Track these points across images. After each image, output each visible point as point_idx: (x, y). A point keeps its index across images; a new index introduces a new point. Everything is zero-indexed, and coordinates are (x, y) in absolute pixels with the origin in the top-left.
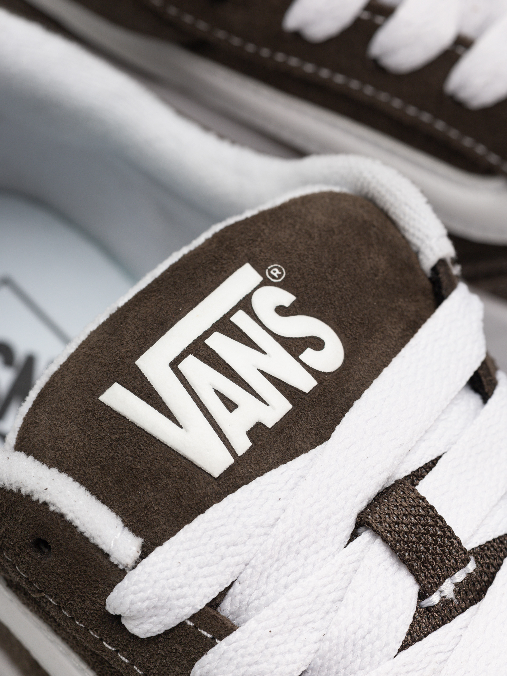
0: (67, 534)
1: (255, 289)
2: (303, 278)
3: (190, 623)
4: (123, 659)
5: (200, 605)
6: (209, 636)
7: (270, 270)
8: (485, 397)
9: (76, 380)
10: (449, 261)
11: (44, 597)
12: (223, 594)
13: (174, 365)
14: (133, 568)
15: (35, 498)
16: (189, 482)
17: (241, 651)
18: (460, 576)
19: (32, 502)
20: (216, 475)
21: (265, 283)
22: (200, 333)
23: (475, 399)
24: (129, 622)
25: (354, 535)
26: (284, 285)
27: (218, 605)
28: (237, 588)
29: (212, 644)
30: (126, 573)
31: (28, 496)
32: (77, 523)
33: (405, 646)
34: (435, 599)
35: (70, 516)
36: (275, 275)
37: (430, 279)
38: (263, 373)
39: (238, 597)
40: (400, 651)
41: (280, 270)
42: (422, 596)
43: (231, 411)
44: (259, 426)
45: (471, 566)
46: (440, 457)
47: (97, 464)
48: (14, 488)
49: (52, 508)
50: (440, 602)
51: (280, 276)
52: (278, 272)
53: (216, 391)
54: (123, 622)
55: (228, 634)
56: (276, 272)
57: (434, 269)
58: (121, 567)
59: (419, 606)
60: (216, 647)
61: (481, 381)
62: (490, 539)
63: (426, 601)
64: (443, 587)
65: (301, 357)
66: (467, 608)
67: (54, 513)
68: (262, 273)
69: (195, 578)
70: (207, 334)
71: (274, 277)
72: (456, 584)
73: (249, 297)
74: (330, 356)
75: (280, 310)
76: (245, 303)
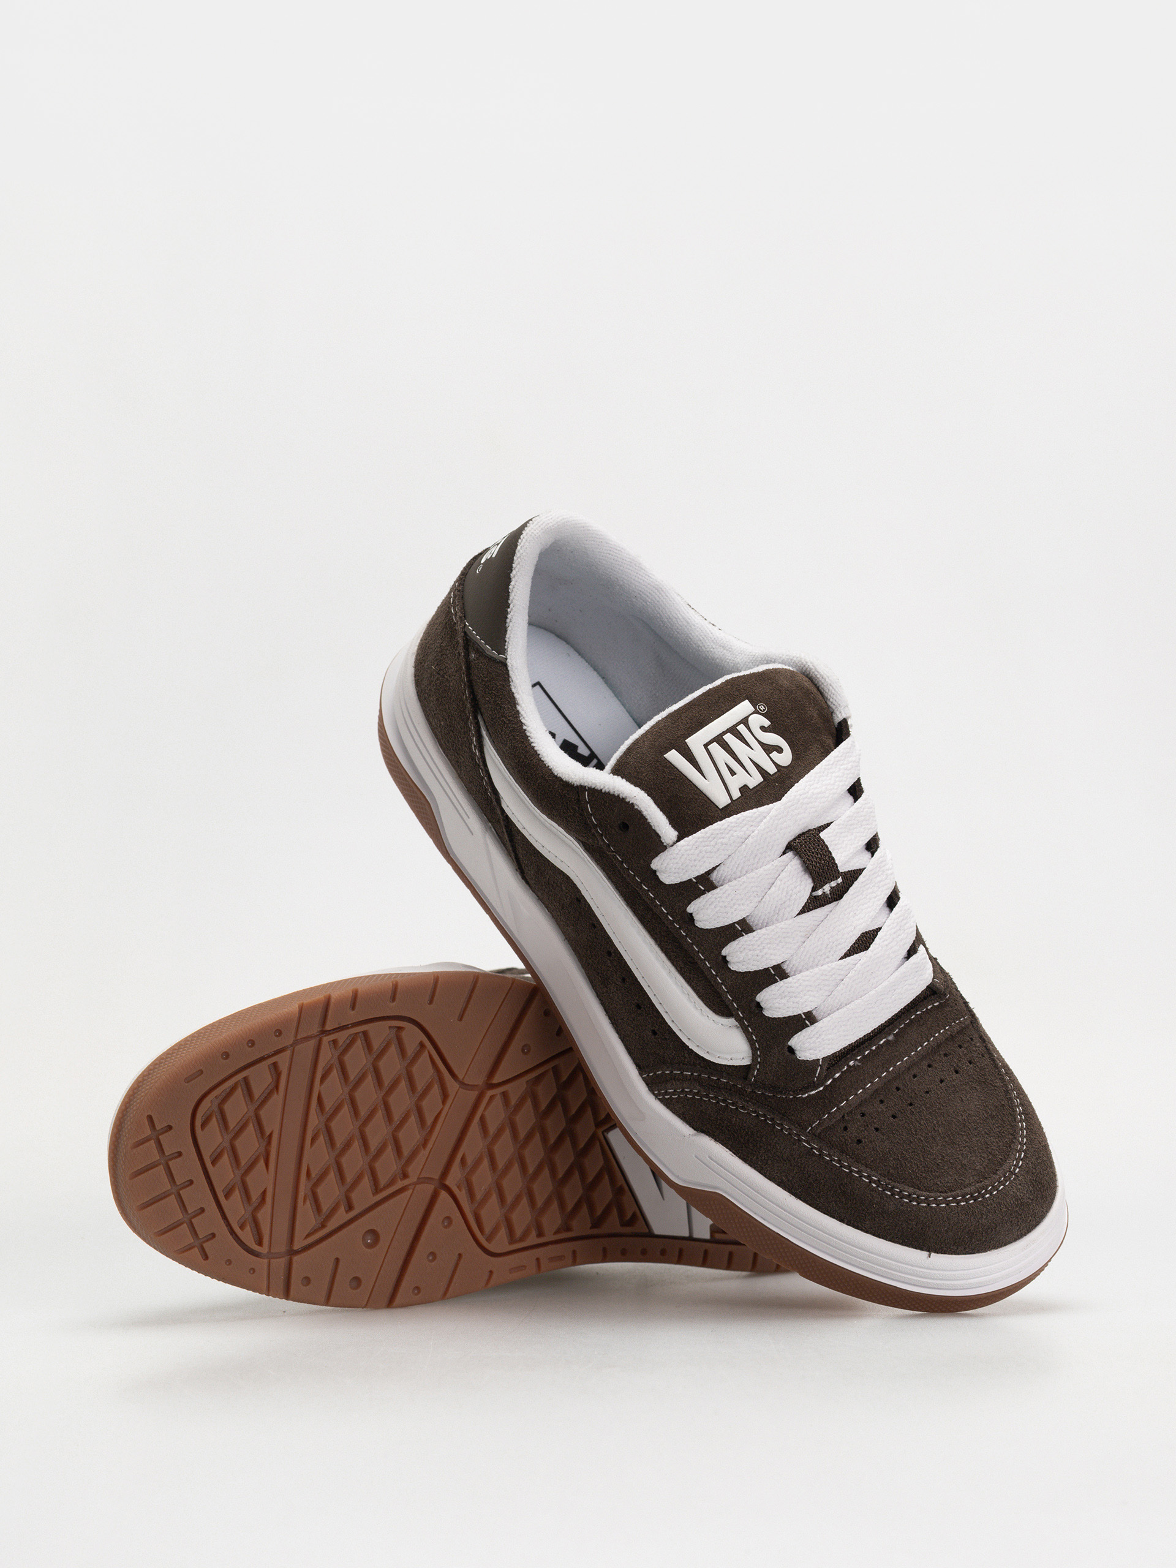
0: (641, 822)
1: (750, 715)
2: (776, 713)
3: (694, 880)
4: (651, 895)
5: (702, 872)
6: (703, 888)
7: (759, 706)
8: (856, 799)
9: (652, 744)
11: (615, 855)
12: (714, 869)
13: (706, 746)
14: (672, 846)
15: (627, 800)
16: (706, 808)
17: (718, 899)
18: (833, 884)
19: (626, 802)
20: (721, 808)
21: (756, 712)
22: (720, 732)
23: (851, 799)
24: (662, 874)
25: (784, 853)
26: (765, 715)
27: (709, 874)
28: (722, 868)
29: (703, 893)
30: (667, 848)
31: (623, 799)
32: (648, 817)
33: (802, 912)
34: (820, 892)
35: (645, 813)
37: (836, 728)
38: (751, 759)
39: (721, 872)
40: (797, 915)
41: (765, 707)
42: (814, 889)
43: (732, 776)
44: (745, 786)
45: (840, 880)
46: (832, 823)
47: (659, 789)
48: (616, 794)
49: (636, 807)
50: (822, 894)
51: (764, 710)
53: (726, 764)
54: (658, 874)
55: (713, 889)
56: (762, 708)
57: (840, 723)
58: (665, 844)
59: (811, 895)
60: (705, 895)
61: (855, 789)
62: (850, 870)
63: (816, 892)
64: (824, 887)
65: (770, 755)
66: (832, 902)
67: (636, 809)
68: (755, 707)
69: (703, 858)
70: (724, 733)
71: (761, 710)
72: (831, 887)
73: (747, 718)
74: (785, 758)
75: (763, 728)
76: (745, 721)
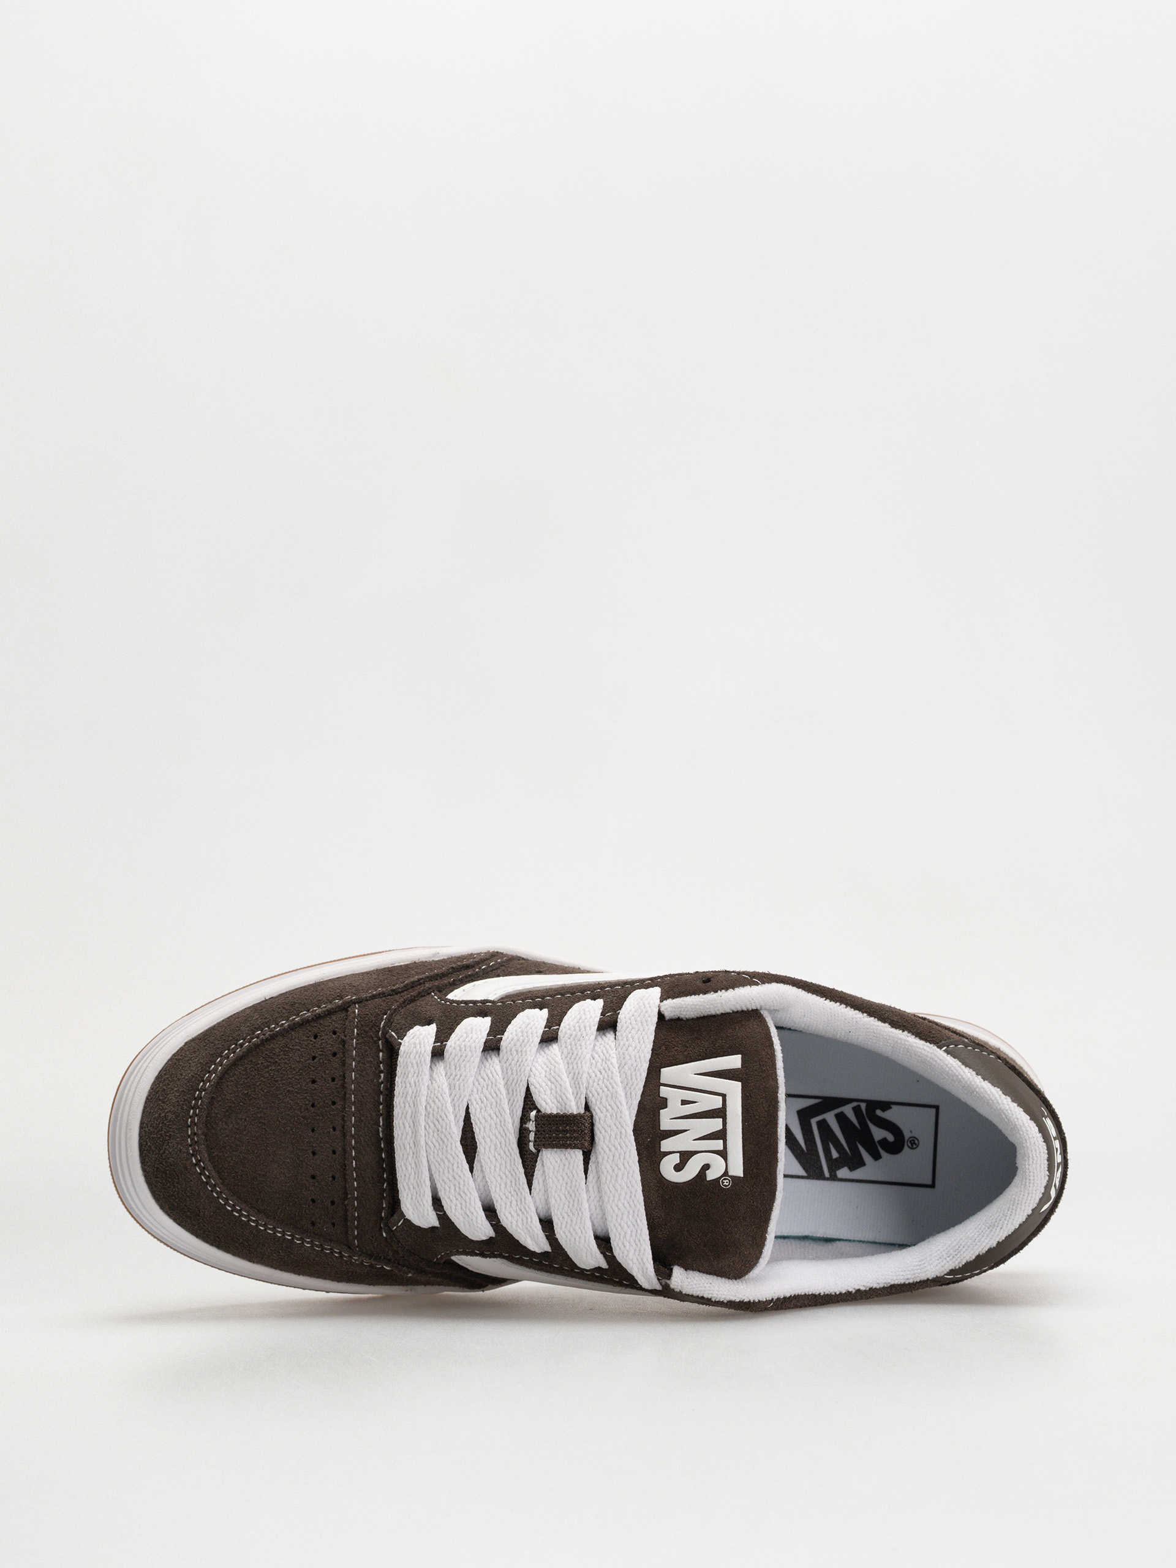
1: (727, 1166)
2: (713, 1192)
10: (668, 1282)
12: (615, 1037)
13: (724, 1096)
16: (669, 1055)
18: (532, 1137)
20: (662, 1069)
21: (726, 1173)
22: (728, 1120)
25: (587, 1107)
26: (718, 1180)
27: (613, 1030)
28: (611, 1044)
33: (528, 1089)
34: (534, 1116)
36: (725, 1181)
38: (686, 1131)
39: (608, 1042)
40: (527, 1085)
41: (725, 1186)
42: (539, 1112)
43: (682, 1100)
45: (532, 1146)
50: (530, 1117)
51: (723, 1183)
52: (725, 1183)
53: (696, 1102)
59: (537, 1107)
63: (536, 1112)
64: (535, 1125)
65: (678, 1155)
68: (731, 1177)
70: (725, 1124)
71: (725, 1179)
72: (530, 1131)
73: (726, 1159)
74: (667, 1168)
75: (706, 1167)
76: (723, 1154)
